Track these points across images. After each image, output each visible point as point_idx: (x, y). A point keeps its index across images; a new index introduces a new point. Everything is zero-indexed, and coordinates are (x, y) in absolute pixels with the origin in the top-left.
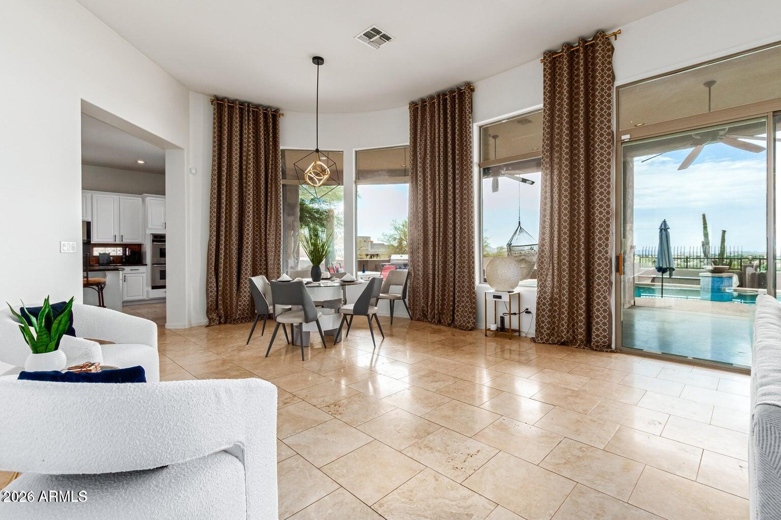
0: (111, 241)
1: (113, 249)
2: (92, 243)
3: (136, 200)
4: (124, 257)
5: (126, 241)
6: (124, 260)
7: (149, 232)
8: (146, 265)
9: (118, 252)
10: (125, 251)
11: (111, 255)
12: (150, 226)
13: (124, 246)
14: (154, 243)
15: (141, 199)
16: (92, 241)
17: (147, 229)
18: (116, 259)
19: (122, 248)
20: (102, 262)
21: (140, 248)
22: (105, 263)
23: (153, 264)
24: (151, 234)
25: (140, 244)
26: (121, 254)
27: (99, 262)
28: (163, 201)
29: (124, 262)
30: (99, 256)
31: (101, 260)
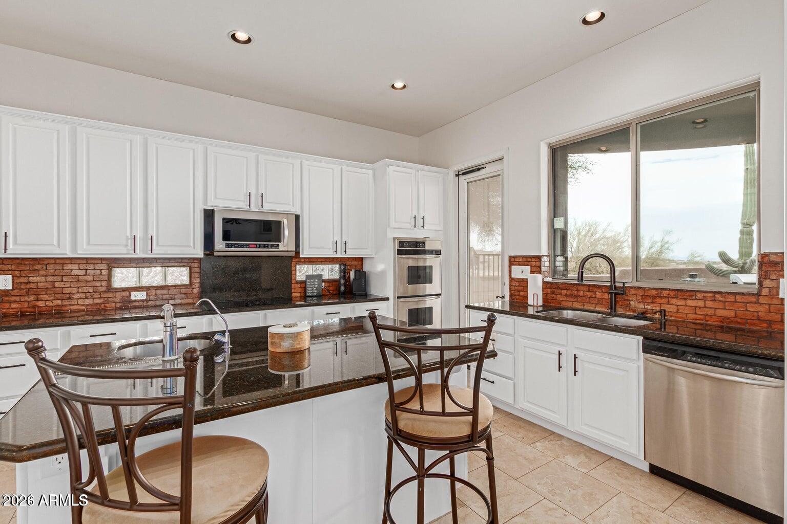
0: (330, 254)
1: (328, 267)
2: (300, 256)
3: (362, 174)
4: (342, 281)
5: (350, 253)
6: (342, 288)
7: (391, 234)
8: (387, 299)
10: (343, 271)
11: (323, 278)
12: (393, 224)
13: (341, 261)
14: (400, 256)
15: (370, 172)
16: (302, 254)
17: (388, 229)
18: (329, 287)
19: (340, 265)
20: (311, 293)
21: (362, 265)
22: (315, 294)
23: (398, 298)
24: (394, 239)
25: (362, 258)
26: (337, 277)
27: (305, 292)
28: (411, 174)
29: (342, 291)
30: (308, 281)
31: (309, 289)
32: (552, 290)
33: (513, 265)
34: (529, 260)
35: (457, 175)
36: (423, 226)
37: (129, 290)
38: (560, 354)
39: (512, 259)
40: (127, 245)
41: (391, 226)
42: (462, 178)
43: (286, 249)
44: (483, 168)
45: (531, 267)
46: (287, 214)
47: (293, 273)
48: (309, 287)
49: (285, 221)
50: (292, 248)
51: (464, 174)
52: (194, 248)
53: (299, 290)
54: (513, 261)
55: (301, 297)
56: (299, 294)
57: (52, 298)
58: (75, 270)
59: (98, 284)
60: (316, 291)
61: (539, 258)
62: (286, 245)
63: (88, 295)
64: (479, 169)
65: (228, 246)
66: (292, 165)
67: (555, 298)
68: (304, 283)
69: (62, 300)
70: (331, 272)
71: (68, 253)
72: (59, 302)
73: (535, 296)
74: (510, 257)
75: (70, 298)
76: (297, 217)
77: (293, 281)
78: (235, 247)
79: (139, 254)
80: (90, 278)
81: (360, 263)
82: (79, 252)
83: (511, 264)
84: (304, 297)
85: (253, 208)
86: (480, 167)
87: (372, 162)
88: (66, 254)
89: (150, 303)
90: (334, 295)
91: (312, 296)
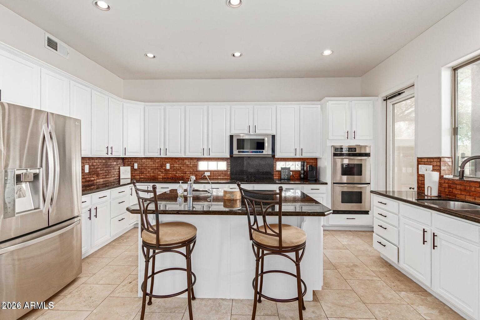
0: (292, 155)
1: (294, 163)
2: (276, 157)
3: (316, 107)
4: (302, 172)
5: (305, 155)
6: (302, 176)
7: (330, 144)
8: (326, 184)
9: (297, 167)
10: (303, 166)
11: (291, 169)
12: (331, 137)
13: (303, 160)
14: (335, 157)
15: (319, 106)
16: (276, 156)
17: (327, 141)
18: (295, 174)
19: (301, 162)
20: (284, 177)
21: (317, 162)
22: (286, 178)
23: (334, 183)
24: (332, 146)
25: (317, 158)
26: (300, 169)
27: (281, 177)
28: (346, 104)
29: (302, 177)
30: (282, 170)
31: (283, 175)
32: (449, 184)
33: (420, 164)
34: (432, 160)
35: (385, 100)
36: (354, 138)
37: (204, 171)
38: (424, 231)
39: (420, 160)
40: (201, 152)
41: (330, 138)
42: (389, 101)
43: (266, 153)
44: (403, 93)
45: (433, 166)
46: (267, 135)
47: (274, 166)
48: (283, 174)
49: (266, 139)
50: (270, 152)
51: (389, 98)
52: (226, 153)
53: (278, 175)
54: (420, 161)
55: (278, 179)
56: (277, 178)
57: (180, 173)
58: (187, 162)
59: (194, 168)
60: (286, 177)
61: (439, 159)
62: (267, 151)
63: (191, 172)
64: (400, 94)
65: (239, 152)
66: (271, 109)
67: (451, 192)
68: (279, 172)
69: (183, 174)
70: (296, 166)
71: (183, 155)
72: (182, 175)
73: (429, 188)
74: (418, 158)
75: (185, 173)
76: (273, 137)
77: (275, 170)
78: (242, 153)
79: (206, 156)
80: (191, 166)
81: (315, 161)
82: (186, 155)
83: (418, 164)
84: (280, 179)
85: (251, 133)
86: (400, 92)
87: (320, 100)
88: (182, 156)
89: (211, 177)
90: (298, 179)
91: (285, 179)
